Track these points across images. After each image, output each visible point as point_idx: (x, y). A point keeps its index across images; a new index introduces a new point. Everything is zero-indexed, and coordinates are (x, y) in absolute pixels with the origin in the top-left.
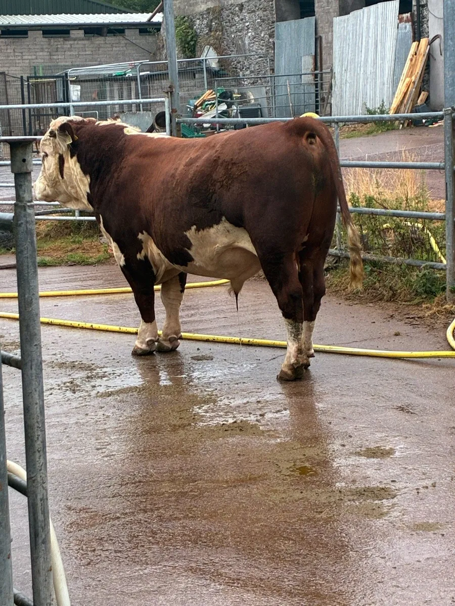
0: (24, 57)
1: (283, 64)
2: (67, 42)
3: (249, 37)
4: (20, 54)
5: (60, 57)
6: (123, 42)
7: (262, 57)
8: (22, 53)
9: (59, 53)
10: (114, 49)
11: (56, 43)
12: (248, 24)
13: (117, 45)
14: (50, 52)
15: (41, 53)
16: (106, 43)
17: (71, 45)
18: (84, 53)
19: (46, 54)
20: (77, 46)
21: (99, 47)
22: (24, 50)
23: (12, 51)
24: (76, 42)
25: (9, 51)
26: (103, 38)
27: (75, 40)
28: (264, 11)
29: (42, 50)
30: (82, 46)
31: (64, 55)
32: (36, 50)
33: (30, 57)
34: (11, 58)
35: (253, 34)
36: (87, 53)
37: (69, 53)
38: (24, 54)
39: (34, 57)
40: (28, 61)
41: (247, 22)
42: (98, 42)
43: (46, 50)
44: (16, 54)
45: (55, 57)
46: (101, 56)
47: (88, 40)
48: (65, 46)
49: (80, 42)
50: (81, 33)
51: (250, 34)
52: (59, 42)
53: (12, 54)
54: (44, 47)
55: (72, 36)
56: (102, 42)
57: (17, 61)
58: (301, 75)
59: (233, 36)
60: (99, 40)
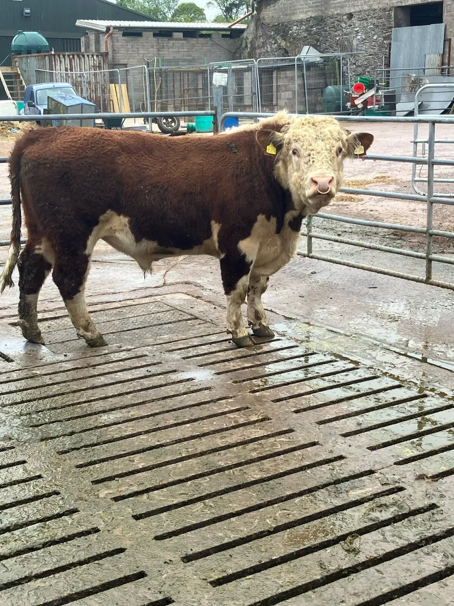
0: (140, 52)
1: (402, 60)
2: (171, 42)
3: (359, 39)
4: (137, 50)
5: (165, 52)
6: (210, 43)
7: (373, 55)
8: (138, 48)
9: (165, 49)
10: (204, 47)
11: (162, 42)
12: (358, 29)
13: (206, 45)
14: (158, 49)
15: (152, 49)
16: (198, 43)
17: (173, 44)
18: (182, 50)
19: (155, 50)
20: (178, 45)
21: (193, 46)
22: (139, 47)
23: (131, 47)
24: (177, 42)
25: (128, 47)
26: (196, 39)
27: (176, 40)
28: (378, 19)
29: (152, 47)
30: (180, 45)
31: (168, 51)
32: (148, 47)
33: (143, 52)
34: (130, 52)
35: (363, 37)
36: (185, 50)
37: (172, 50)
38: (139, 49)
39: (146, 52)
40: (142, 55)
41: (357, 27)
42: (193, 42)
43: (155, 47)
44: (134, 50)
45: (161, 52)
46: (194, 53)
47: (185, 40)
48: (169, 45)
49: (179, 42)
50: (181, 35)
51: (359, 37)
52: (165, 41)
53: (131, 49)
54: (154, 45)
55: (174, 37)
56: (195, 42)
57: (135, 55)
58: (424, 69)
59: (338, 38)
60: (193, 41)
